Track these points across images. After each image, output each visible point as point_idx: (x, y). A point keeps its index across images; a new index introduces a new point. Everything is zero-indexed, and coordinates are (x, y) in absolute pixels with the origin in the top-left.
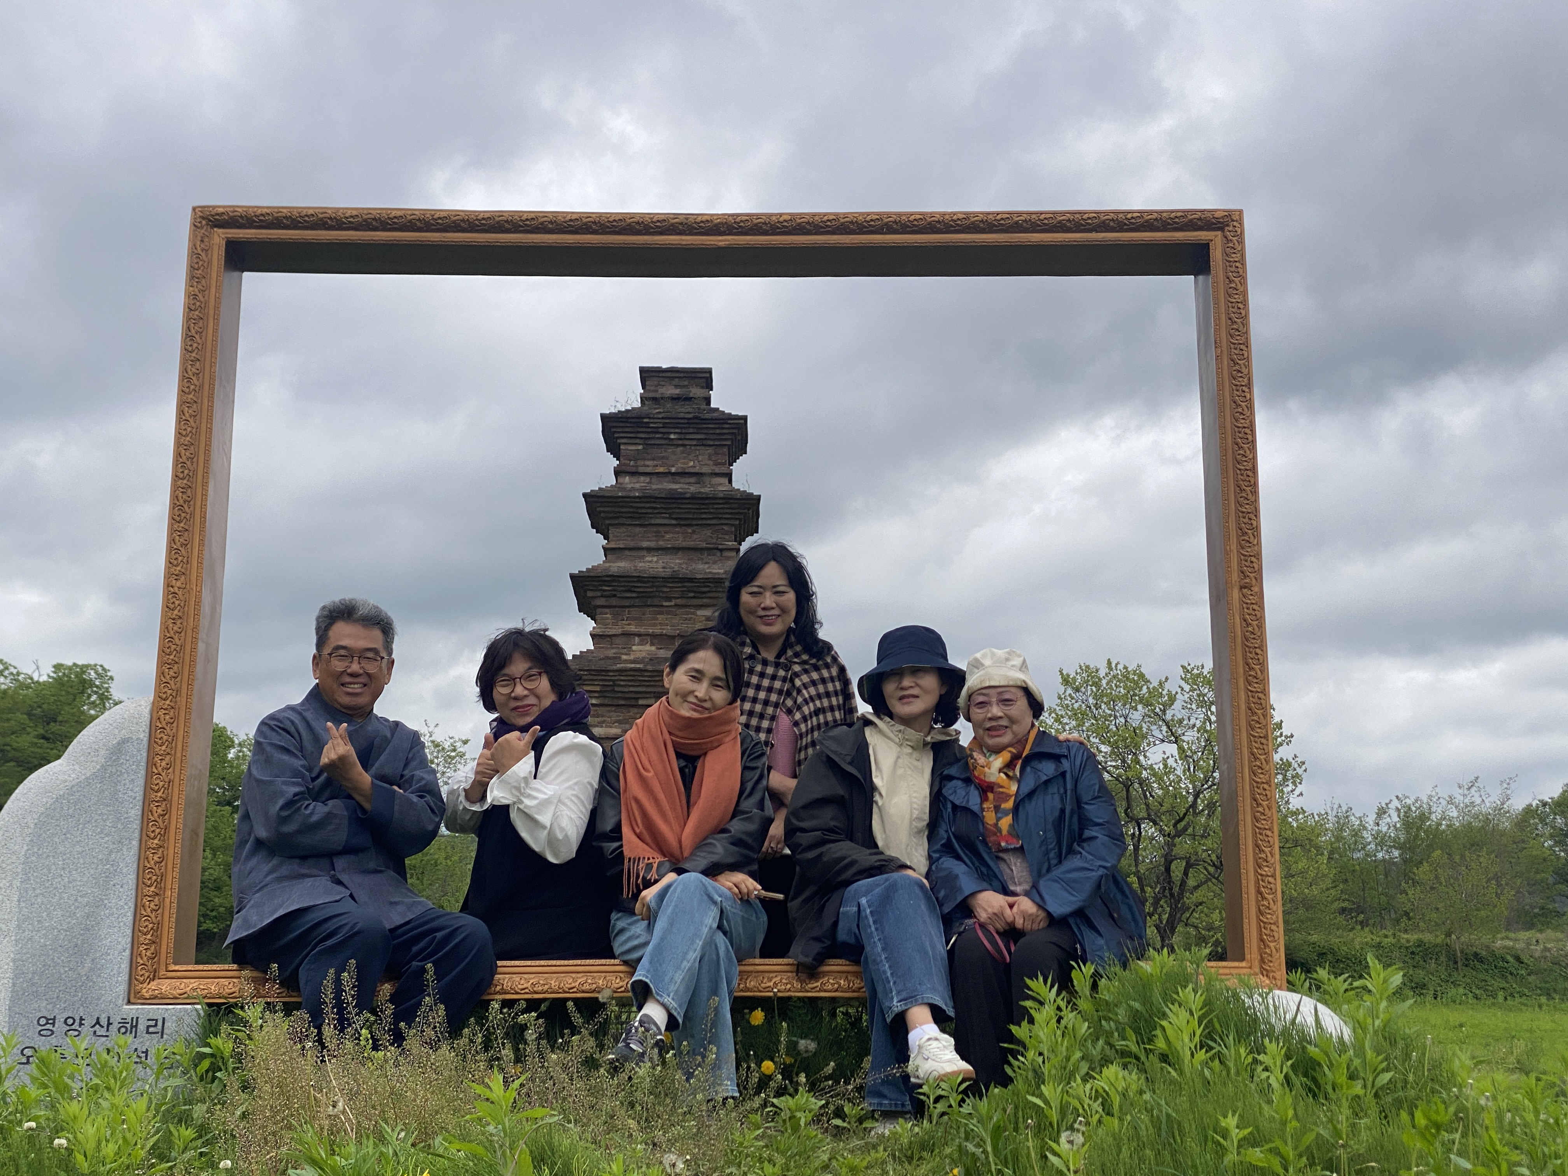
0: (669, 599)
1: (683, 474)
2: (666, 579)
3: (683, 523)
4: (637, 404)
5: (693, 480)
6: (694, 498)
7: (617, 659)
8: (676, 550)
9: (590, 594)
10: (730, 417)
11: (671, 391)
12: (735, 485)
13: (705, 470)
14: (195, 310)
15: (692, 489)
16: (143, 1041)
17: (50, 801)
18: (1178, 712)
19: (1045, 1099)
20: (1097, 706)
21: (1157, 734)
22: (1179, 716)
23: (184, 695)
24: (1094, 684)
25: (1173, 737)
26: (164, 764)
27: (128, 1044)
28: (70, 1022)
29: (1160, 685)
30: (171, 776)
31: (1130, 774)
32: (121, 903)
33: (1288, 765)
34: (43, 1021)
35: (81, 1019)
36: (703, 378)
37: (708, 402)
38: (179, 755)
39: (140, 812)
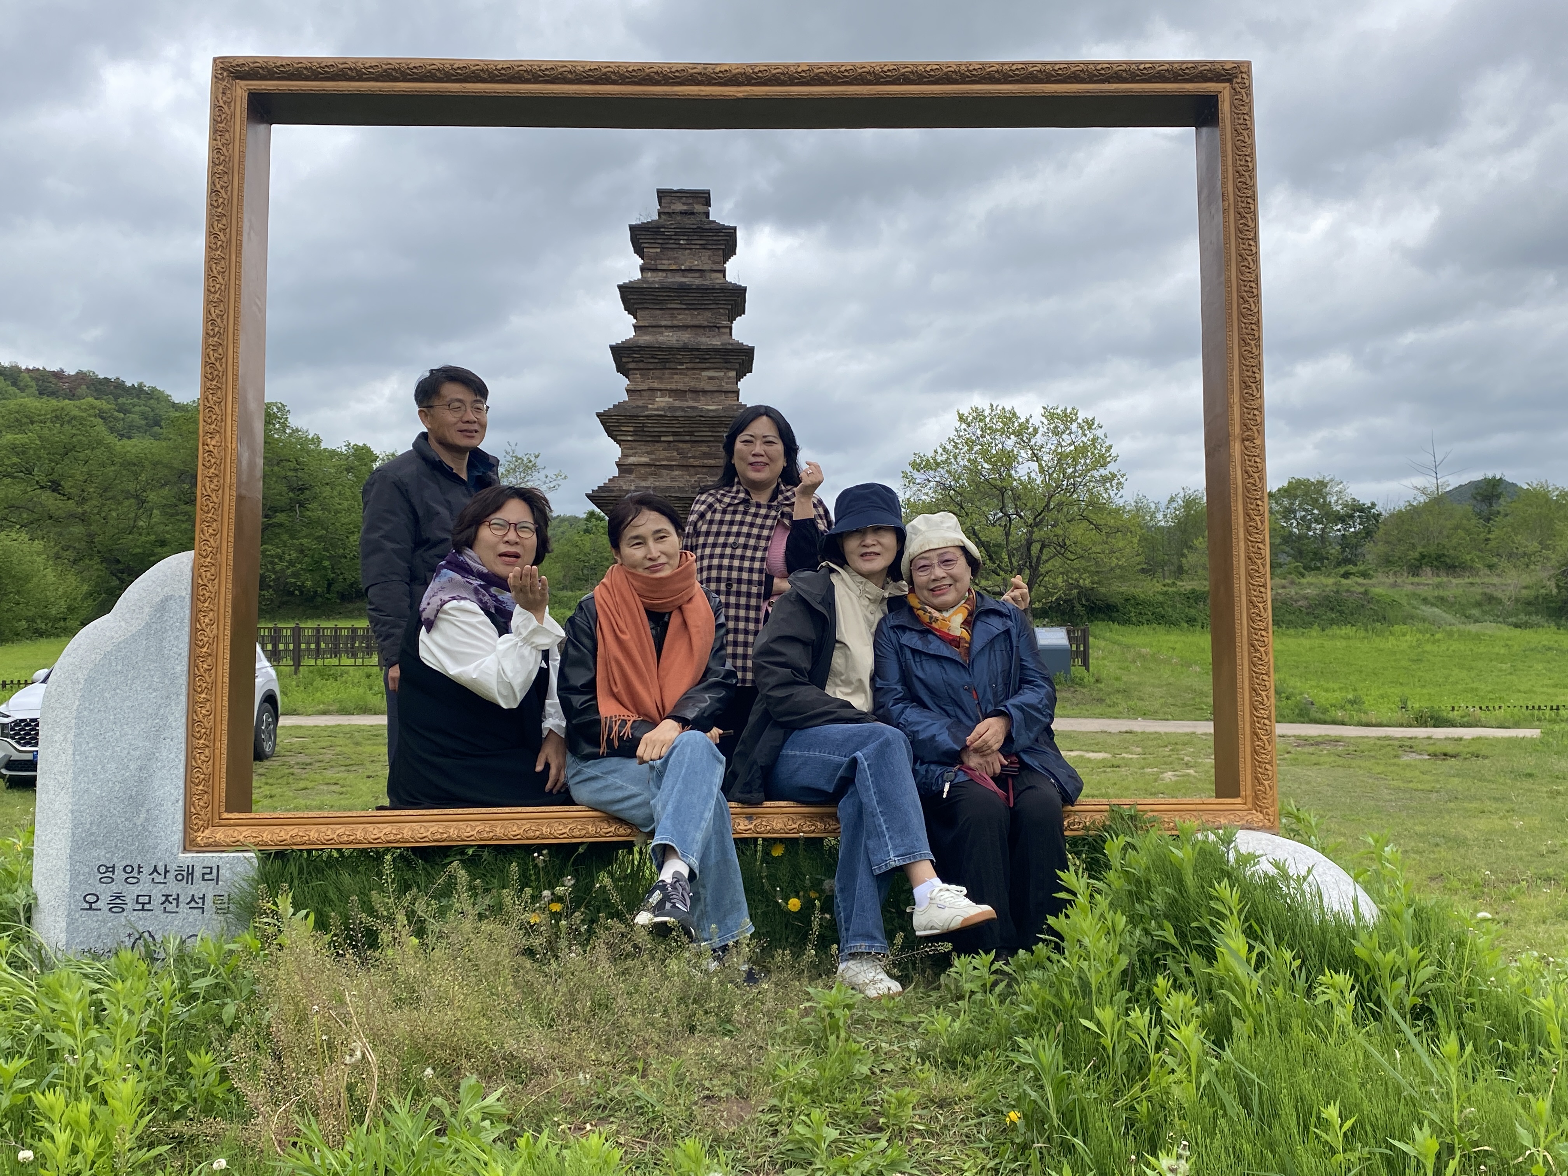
0: (682, 364)
1: (690, 270)
2: (679, 349)
3: (691, 307)
4: (656, 217)
5: (697, 275)
6: (698, 288)
7: (645, 408)
8: (686, 327)
9: (624, 360)
10: (723, 227)
11: (679, 207)
12: (729, 278)
13: (706, 267)
14: (219, 164)
15: (697, 282)
16: (199, 888)
17: (99, 658)
18: (1039, 439)
19: (1099, 1024)
20: (983, 436)
21: (1024, 455)
22: (1040, 443)
23: (224, 552)
24: (981, 420)
25: (1036, 457)
26: (207, 620)
27: (186, 891)
28: (129, 869)
29: (1027, 421)
30: (215, 632)
31: (1004, 484)
32: (172, 756)
33: (1114, 476)
34: (103, 869)
35: (139, 867)
36: (704, 197)
37: (708, 217)
38: (222, 611)
39: (186, 668)
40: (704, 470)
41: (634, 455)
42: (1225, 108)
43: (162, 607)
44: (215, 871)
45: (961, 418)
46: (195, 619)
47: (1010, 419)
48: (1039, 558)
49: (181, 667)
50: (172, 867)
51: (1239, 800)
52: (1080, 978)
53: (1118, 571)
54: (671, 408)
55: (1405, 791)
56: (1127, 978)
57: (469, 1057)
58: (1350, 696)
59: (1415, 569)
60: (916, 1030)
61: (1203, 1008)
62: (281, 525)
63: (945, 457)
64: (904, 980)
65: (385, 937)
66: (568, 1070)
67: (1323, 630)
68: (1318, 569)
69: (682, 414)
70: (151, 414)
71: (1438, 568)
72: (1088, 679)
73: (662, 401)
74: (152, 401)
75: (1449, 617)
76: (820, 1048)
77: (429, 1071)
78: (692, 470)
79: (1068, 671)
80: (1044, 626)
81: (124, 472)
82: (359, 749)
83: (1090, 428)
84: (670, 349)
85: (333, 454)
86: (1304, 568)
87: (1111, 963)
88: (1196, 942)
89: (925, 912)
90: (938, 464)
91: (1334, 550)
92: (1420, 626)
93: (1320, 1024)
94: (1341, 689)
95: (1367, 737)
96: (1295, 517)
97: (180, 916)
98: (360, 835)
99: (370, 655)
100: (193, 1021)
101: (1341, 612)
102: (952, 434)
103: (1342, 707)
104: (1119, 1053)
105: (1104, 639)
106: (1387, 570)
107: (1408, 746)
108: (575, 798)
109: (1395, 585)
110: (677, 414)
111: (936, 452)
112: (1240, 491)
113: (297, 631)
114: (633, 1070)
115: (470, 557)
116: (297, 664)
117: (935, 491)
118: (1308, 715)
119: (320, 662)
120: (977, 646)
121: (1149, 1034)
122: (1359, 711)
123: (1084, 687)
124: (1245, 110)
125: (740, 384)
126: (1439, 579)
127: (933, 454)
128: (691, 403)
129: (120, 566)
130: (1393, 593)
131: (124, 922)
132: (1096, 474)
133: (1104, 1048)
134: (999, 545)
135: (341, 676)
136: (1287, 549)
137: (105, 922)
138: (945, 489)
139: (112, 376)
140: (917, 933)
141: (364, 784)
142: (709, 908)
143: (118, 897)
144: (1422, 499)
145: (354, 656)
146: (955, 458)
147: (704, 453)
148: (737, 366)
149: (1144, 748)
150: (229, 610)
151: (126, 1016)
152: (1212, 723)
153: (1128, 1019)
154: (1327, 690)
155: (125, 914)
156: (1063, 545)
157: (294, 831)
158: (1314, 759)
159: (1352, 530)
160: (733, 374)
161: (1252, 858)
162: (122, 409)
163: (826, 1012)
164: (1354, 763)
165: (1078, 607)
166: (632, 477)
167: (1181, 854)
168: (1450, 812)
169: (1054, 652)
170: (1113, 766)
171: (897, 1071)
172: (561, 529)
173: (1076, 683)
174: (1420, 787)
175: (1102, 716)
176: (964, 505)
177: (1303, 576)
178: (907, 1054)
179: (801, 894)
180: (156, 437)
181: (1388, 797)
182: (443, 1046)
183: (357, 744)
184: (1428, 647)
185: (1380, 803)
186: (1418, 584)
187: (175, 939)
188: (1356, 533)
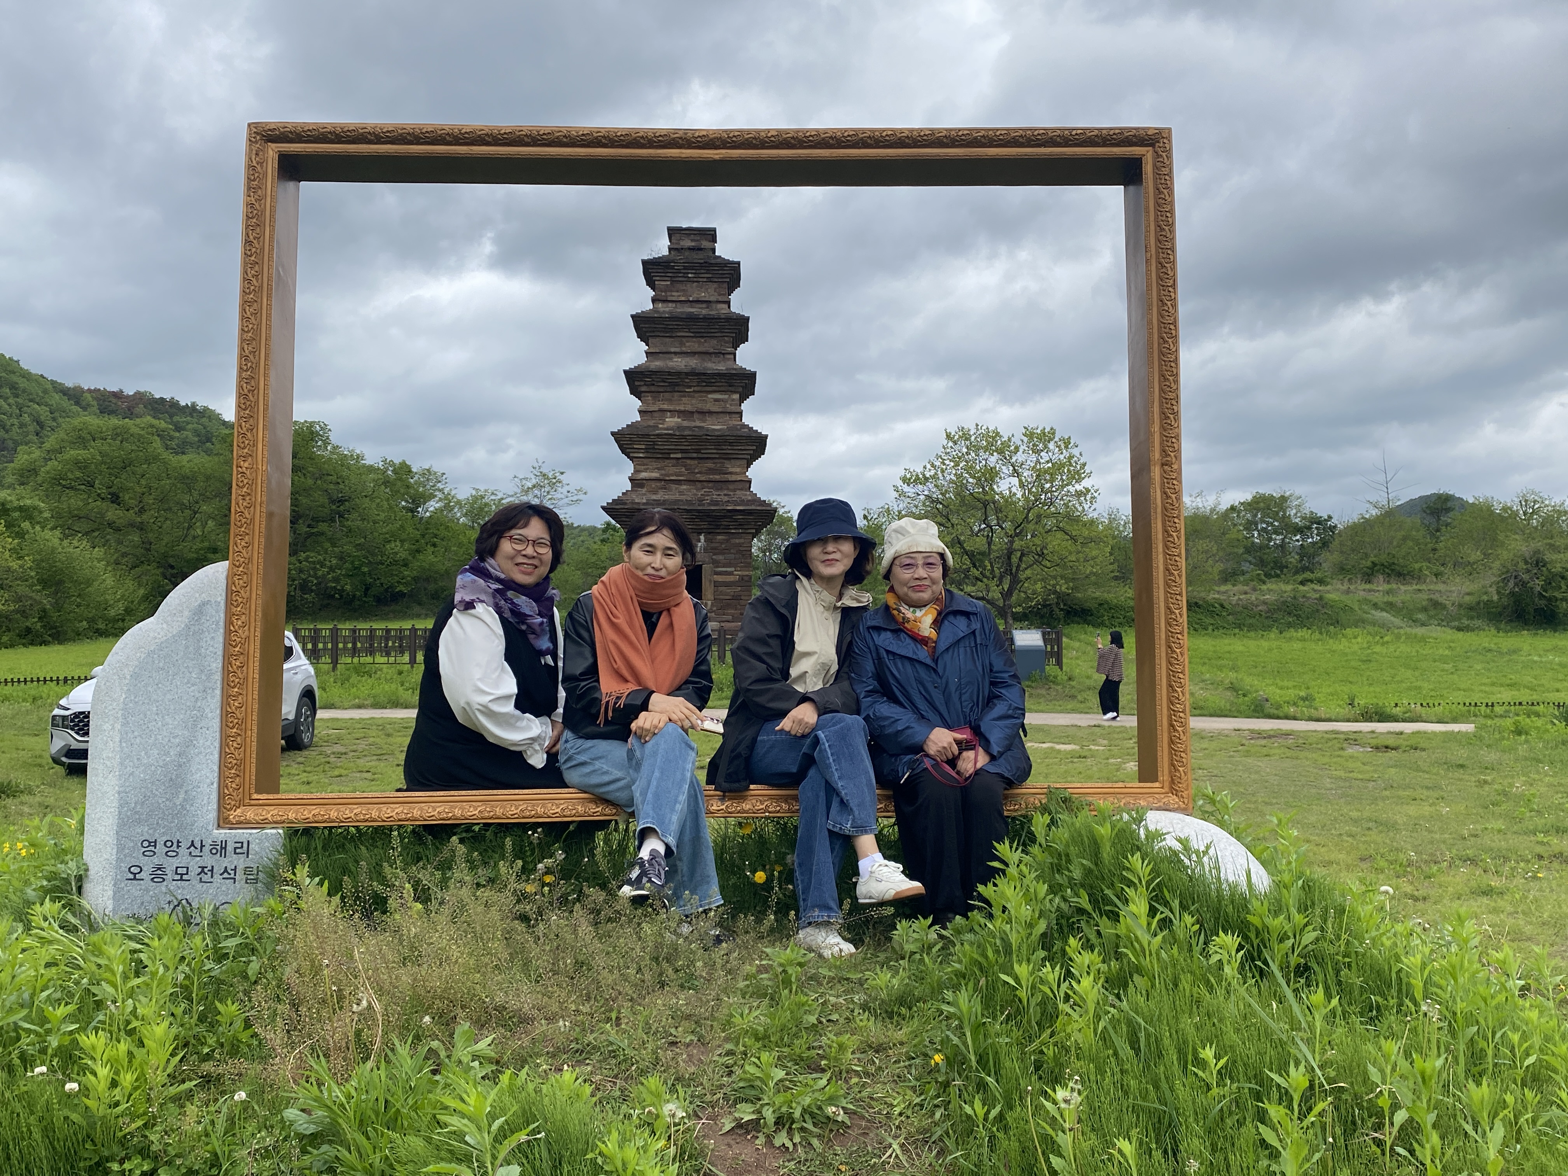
0: (690, 387)
1: (698, 302)
2: (687, 374)
3: (698, 335)
4: (666, 252)
5: (704, 306)
6: (706, 319)
7: (656, 427)
8: (693, 353)
9: (637, 383)
10: (729, 262)
11: (687, 243)
12: (733, 309)
13: (712, 299)
14: (253, 218)
15: (704, 312)
16: (232, 861)
17: (143, 656)
18: (1020, 457)
19: (1017, 979)
20: (968, 454)
21: (1006, 471)
22: (1020, 460)
23: (255, 562)
24: (966, 439)
25: (1016, 473)
26: (239, 623)
27: (219, 863)
28: (169, 844)
29: (1009, 440)
30: (247, 633)
31: (987, 498)
32: (208, 743)
33: (1088, 490)
34: (146, 844)
35: (178, 842)
36: (710, 235)
37: (714, 252)
38: (253, 614)
39: (220, 665)
40: (710, 485)
41: (645, 470)
42: (1148, 168)
43: (199, 611)
44: (245, 845)
45: (949, 436)
46: (229, 622)
47: (993, 438)
48: (1018, 566)
49: (216, 665)
50: (208, 842)
51: (1157, 785)
52: (1002, 939)
53: (1093, 578)
54: (680, 428)
55: (1345, 780)
56: (1046, 941)
57: (463, 1007)
58: (1303, 694)
59: (1368, 576)
60: (862, 985)
61: (1109, 966)
62: (322, 534)
63: (933, 472)
64: (856, 942)
65: (392, 904)
66: (551, 1019)
67: (1281, 633)
68: (1278, 576)
69: (690, 433)
70: (203, 431)
71: (1389, 575)
72: (1062, 677)
73: (672, 421)
74: (204, 420)
75: (1397, 621)
76: (774, 1000)
77: (427, 1019)
78: (699, 485)
79: (1043, 670)
80: (1021, 628)
81: (179, 485)
82: (390, 740)
83: (1066, 447)
84: (679, 374)
85: (371, 469)
86: (1265, 575)
87: (1030, 925)
88: (1107, 908)
89: (866, 883)
90: (926, 479)
91: (1293, 559)
92: (1370, 628)
93: (1212, 979)
94: (1294, 687)
95: (1315, 731)
96: (1257, 529)
97: (214, 885)
98: (374, 814)
99: (402, 653)
100: (222, 977)
101: (1298, 617)
102: (940, 451)
103: (1295, 704)
104: (1033, 1002)
105: (1079, 640)
106: (1341, 577)
107: (1352, 739)
108: (567, 781)
109: (1348, 592)
110: (686, 433)
111: (925, 467)
112: (1159, 510)
113: (335, 632)
114: (609, 1019)
115: (491, 564)
116: (335, 662)
117: (924, 504)
118: (1263, 711)
119: (356, 660)
120: (942, 647)
121: (1059, 986)
122: (1311, 707)
123: (1058, 684)
124: (1165, 171)
125: (744, 406)
126: (1390, 586)
127: (922, 469)
128: (698, 424)
129: (175, 571)
130: (1347, 600)
131: (164, 889)
132: (1070, 488)
133: (1020, 1000)
134: (982, 554)
135: (375, 673)
136: (1250, 559)
137: (147, 890)
138: (933, 502)
139: (167, 396)
140: (860, 901)
141: (394, 772)
142: (685, 879)
143: (159, 869)
144: (1374, 512)
145: (388, 654)
146: (943, 471)
147: (710, 469)
148: (741, 389)
149: (1110, 740)
150: (260, 614)
151: (161, 970)
152: (1135, 718)
153: (1040, 974)
154: (1281, 688)
155: (165, 883)
156: (1042, 555)
157: (316, 810)
158: (1265, 751)
159: (1310, 540)
160: (736, 396)
161: (1158, 835)
162: (178, 429)
163: (780, 970)
164: (1302, 755)
165: (1057, 610)
166: (644, 490)
167: (1104, 831)
168: (1384, 799)
169: (1029, 652)
170: (1080, 757)
171: (842, 1021)
172: (581, 538)
173: (1048, 681)
174: (1360, 777)
175: (1073, 711)
176: (950, 517)
177: (1264, 583)
178: (851, 1006)
179: (767, 867)
180: (209, 453)
181: (1328, 786)
182: (441, 998)
183: (388, 735)
184: (1378, 649)
185: (1323, 791)
186: (1370, 591)
187: (209, 905)
188: (1313, 543)
